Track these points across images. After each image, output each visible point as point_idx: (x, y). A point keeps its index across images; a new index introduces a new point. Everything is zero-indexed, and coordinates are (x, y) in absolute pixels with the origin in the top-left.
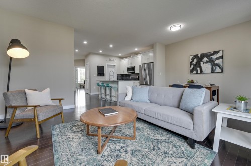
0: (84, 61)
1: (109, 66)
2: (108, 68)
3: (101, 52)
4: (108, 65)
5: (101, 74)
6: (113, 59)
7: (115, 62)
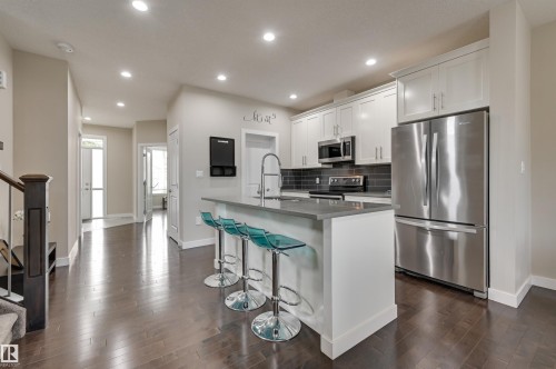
0: (163, 123)
1: (253, 139)
2: (249, 144)
3: (222, 78)
4: (247, 135)
5: (222, 168)
6: (265, 113)
7: (274, 124)
